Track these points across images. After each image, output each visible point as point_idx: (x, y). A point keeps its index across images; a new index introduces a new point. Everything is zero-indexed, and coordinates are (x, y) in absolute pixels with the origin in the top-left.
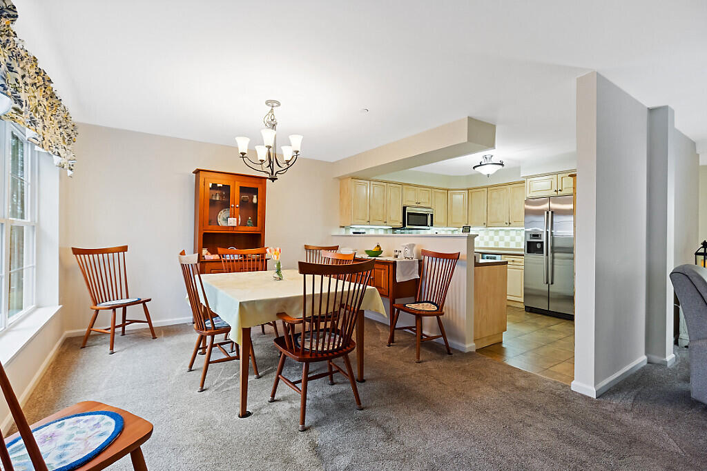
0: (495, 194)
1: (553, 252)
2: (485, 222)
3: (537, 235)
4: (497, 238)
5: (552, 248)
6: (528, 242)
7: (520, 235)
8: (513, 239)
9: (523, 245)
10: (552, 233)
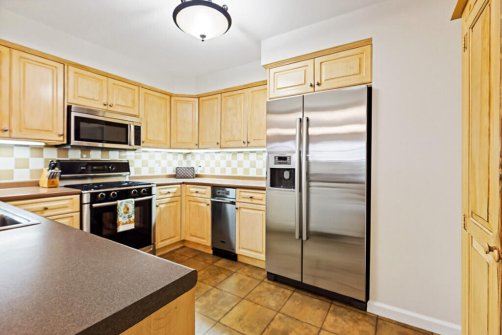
0: (230, 103)
1: (308, 180)
2: (219, 142)
3: (285, 158)
4: (234, 164)
5: (307, 174)
6: (271, 169)
7: (261, 159)
8: (253, 165)
9: (265, 173)
10: (307, 158)
